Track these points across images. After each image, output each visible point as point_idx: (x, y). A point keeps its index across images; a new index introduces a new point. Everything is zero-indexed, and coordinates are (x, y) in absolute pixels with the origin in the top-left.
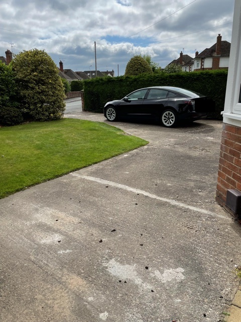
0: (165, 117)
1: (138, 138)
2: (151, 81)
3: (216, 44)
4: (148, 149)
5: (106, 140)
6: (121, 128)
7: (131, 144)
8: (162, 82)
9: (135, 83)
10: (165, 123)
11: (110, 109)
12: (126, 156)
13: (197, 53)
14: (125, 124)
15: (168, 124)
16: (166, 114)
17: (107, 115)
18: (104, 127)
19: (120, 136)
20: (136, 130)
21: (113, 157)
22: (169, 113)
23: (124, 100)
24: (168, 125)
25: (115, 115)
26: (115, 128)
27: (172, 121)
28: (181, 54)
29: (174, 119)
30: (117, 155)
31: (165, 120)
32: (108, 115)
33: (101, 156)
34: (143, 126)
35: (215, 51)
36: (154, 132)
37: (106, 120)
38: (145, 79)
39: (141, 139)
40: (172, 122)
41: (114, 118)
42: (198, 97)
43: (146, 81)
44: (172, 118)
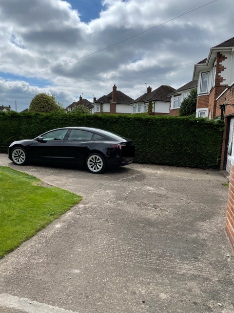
0: (91, 161)
1: (65, 191)
2: (66, 120)
3: (112, 92)
4: (85, 208)
5: (18, 196)
6: (35, 174)
7: (58, 201)
8: (79, 122)
9: (47, 121)
10: (91, 169)
11: (18, 150)
12: (58, 226)
13: (95, 99)
14: (39, 168)
15: (95, 169)
16: (92, 158)
17: (13, 158)
18: (10, 174)
19: (38, 188)
20: (57, 177)
21: (38, 231)
22: (96, 158)
23: (38, 140)
24: (95, 171)
25: (24, 157)
26: (27, 175)
27: (100, 166)
28: (81, 98)
29: (102, 164)
30: (43, 227)
31: (90, 164)
32: (15, 157)
33: (17, 231)
34: (63, 171)
35: (112, 98)
36: (81, 180)
37: (11, 164)
38: (60, 118)
39: (70, 193)
40: (100, 168)
41: (23, 161)
42: (125, 141)
43: (61, 120)
44: (100, 163)
